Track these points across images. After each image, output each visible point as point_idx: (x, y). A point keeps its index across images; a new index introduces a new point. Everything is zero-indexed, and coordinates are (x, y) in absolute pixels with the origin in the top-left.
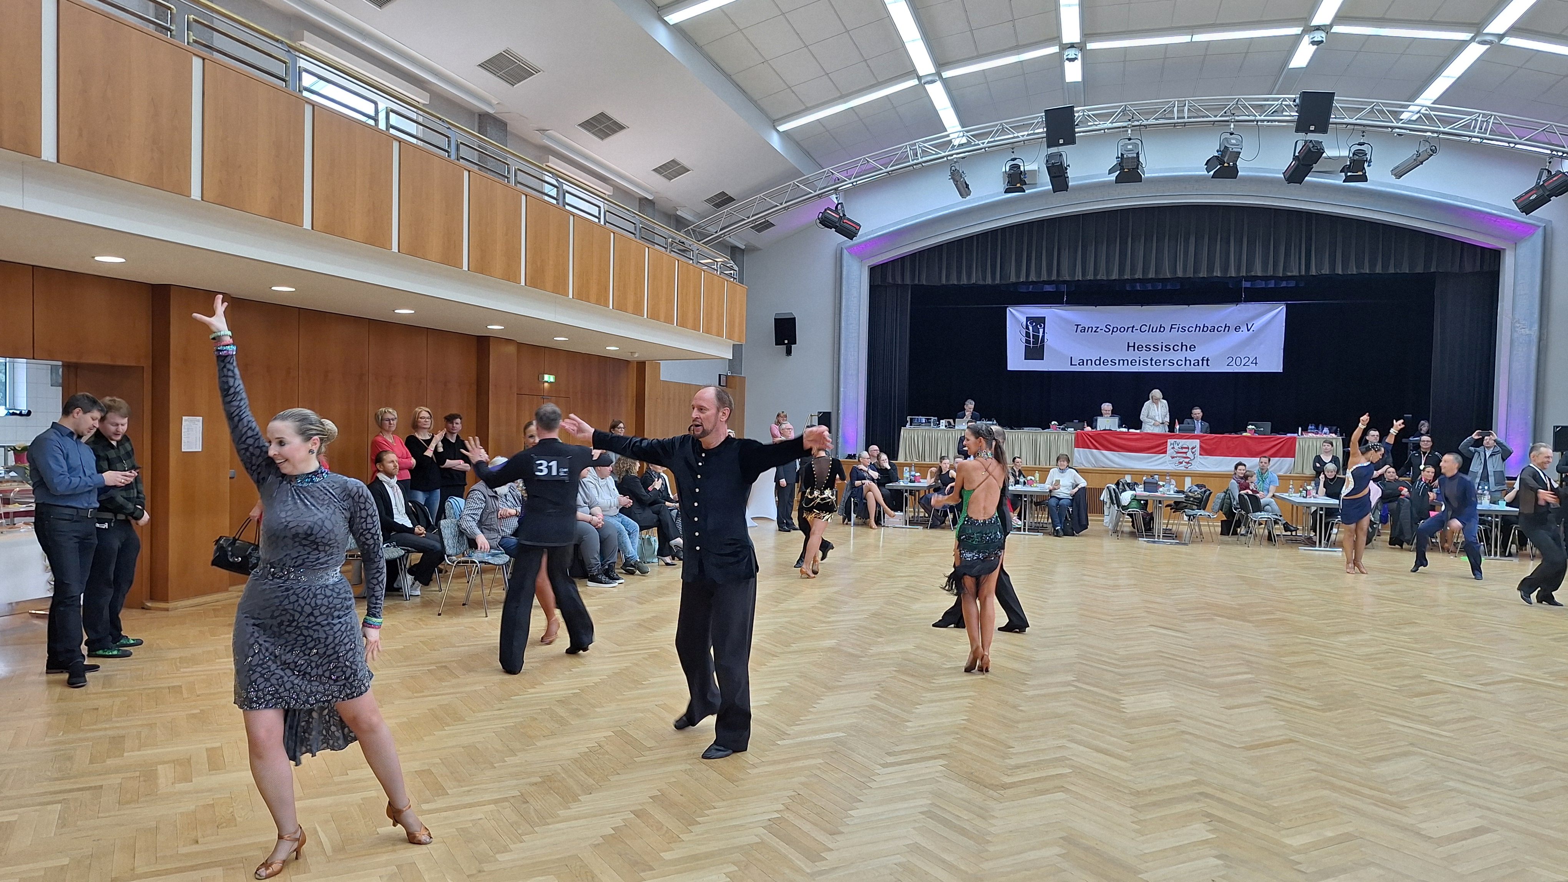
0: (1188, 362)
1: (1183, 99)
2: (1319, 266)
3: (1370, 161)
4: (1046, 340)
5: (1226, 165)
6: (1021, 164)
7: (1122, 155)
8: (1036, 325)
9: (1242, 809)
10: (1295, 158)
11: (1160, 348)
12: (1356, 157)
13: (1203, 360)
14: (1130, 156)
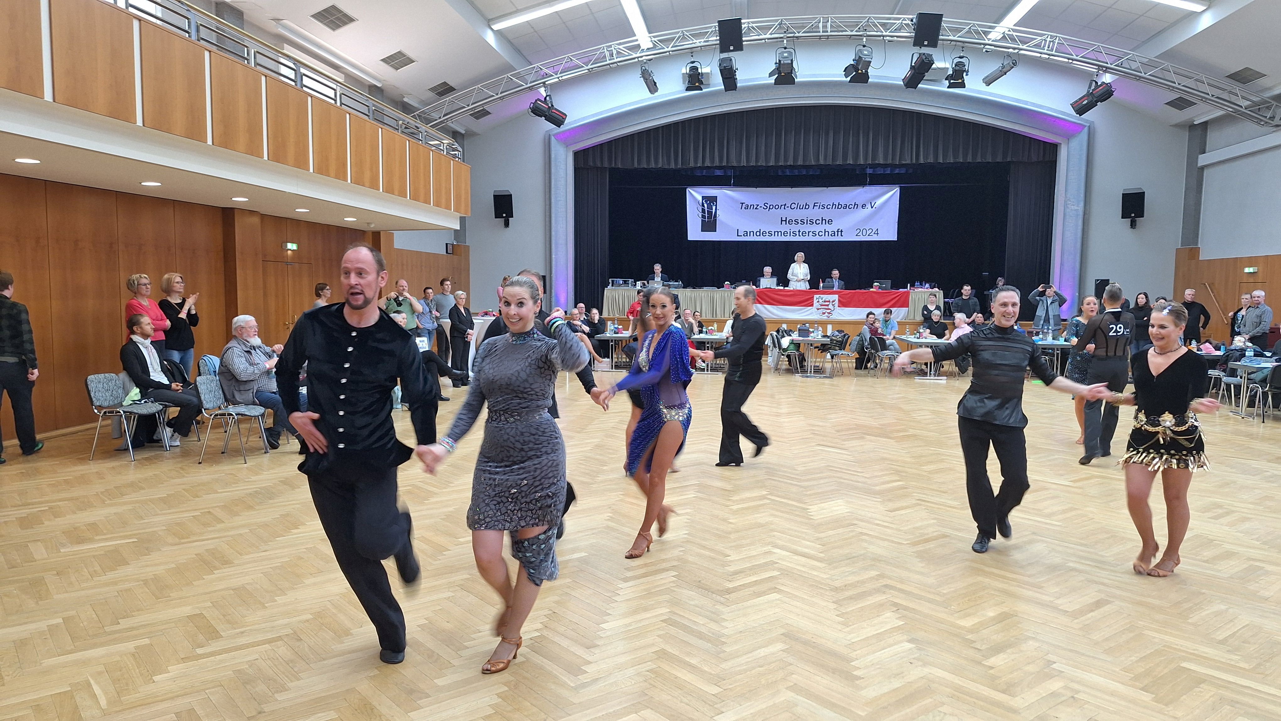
0: (827, 233)
1: (827, 16)
2: (926, 157)
3: (968, 72)
4: (717, 216)
5: (860, 72)
6: (699, 67)
7: (780, 61)
8: (710, 203)
9: (920, 598)
10: (912, 67)
11: (805, 221)
12: (957, 68)
13: (838, 231)
14: (786, 62)
